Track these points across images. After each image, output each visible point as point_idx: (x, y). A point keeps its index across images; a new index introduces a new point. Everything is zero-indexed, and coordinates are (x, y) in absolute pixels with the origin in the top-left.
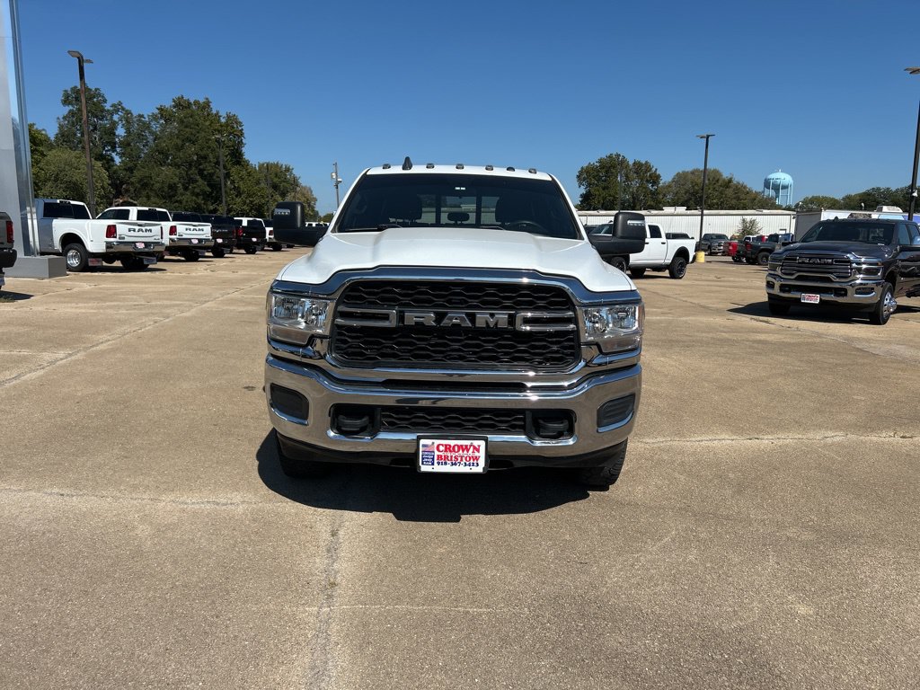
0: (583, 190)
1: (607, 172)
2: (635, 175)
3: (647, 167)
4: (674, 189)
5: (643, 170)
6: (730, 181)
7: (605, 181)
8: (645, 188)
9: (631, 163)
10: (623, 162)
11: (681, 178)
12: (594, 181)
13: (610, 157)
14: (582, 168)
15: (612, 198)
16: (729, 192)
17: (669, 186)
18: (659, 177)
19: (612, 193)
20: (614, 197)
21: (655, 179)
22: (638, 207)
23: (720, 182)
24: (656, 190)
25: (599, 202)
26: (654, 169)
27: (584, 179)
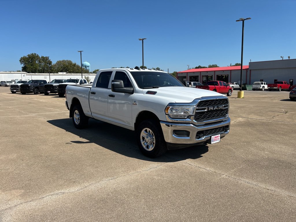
0: (23, 65)
1: (32, 59)
2: (42, 61)
3: (47, 58)
4: (57, 66)
5: (45, 60)
6: (75, 64)
7: (31, 63)
8: (47, 66)
9: (41, 57)
10: (38, 56)
11: (59, 63)
12: (27, 62)
13: (32, 54)
14: (21, 58)
15: (35, 69)
16: (75, 68)
17: (55, 65)
18: (51, 62)
19: (35, 67)
20: (36, 68)
21: (50, 63)
22: (45, 72)
23: (72, 64)
24: (51, 66)
25: (30, 70)
26: (49, 59)
27: (23, 62)
